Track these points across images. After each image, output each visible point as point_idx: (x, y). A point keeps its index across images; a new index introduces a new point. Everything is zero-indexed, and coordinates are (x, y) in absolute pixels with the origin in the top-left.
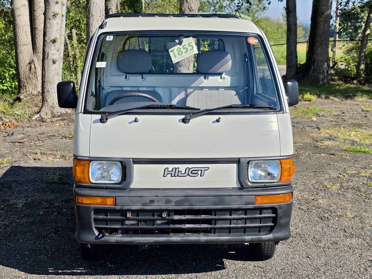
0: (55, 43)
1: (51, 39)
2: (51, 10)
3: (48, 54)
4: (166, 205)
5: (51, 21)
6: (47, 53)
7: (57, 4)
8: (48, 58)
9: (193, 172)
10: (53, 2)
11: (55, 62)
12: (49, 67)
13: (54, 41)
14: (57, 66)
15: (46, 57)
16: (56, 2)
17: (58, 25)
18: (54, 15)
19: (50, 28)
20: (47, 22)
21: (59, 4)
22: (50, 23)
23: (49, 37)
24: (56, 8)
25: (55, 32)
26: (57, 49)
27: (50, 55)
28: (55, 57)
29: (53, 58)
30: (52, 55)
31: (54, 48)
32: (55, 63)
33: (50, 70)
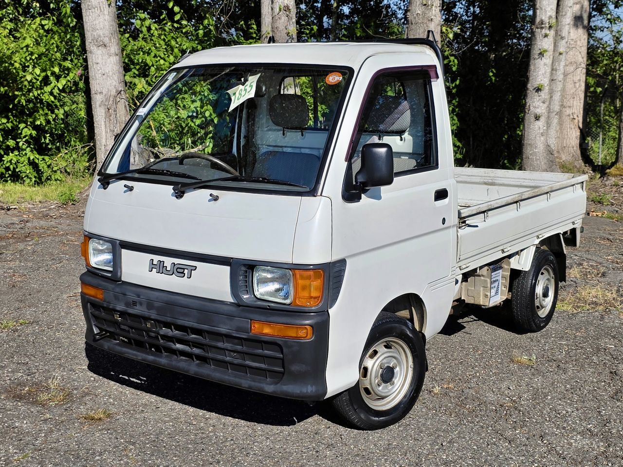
0: (539, 92)
1: (535, 87)
2: (537, 47)
3: (529, 106)
4: (147, 311)
5: (536, 61)
6: (527, 105)
7: (546, 38)
8: (529, 112)
9: (178, 270)
10: (541, 35)
11: (538, 118)
12: (530, 125)
13: (538, 90)
14: (541, 123)
15: (527, 111)
16: (544, 35)
17: (545, 67)
18: (540, 54)
19: (535, 71)
20: (531, 63)
21: (548, 37)
22: (535, 65)
23: (531, 84)
24: (543, 44)
25: (540, 77)
26: (543, 100)
27: (531, 108)
28: (538, 111)
29: (536, 112)
30: (535, 108)
31: (538, 98)
32: (538, 120)
33: (531, 129)
